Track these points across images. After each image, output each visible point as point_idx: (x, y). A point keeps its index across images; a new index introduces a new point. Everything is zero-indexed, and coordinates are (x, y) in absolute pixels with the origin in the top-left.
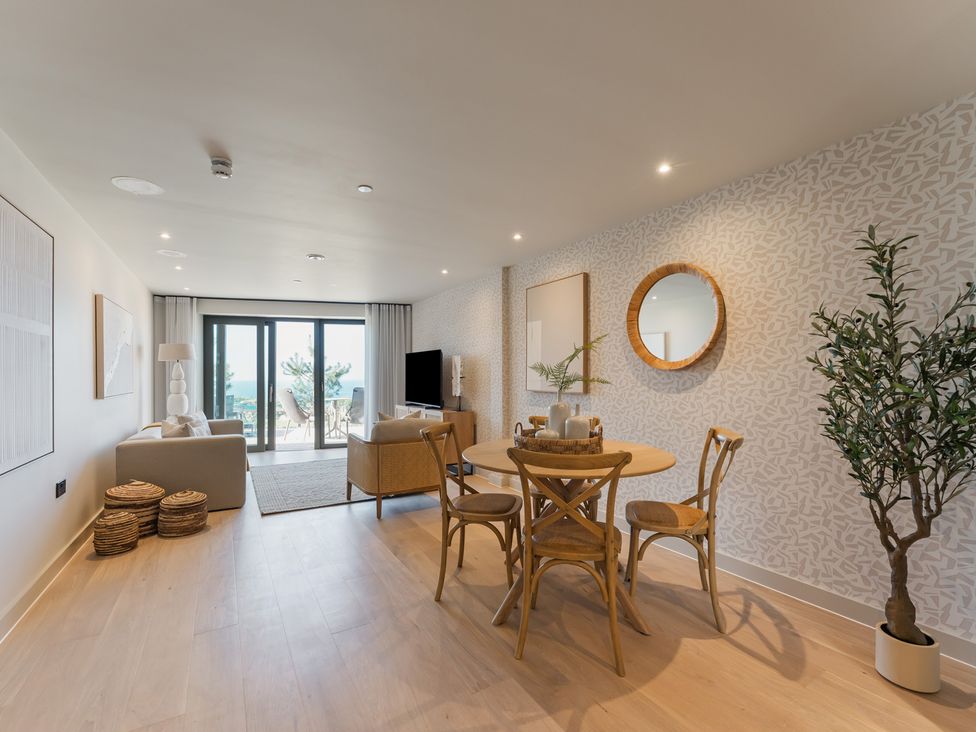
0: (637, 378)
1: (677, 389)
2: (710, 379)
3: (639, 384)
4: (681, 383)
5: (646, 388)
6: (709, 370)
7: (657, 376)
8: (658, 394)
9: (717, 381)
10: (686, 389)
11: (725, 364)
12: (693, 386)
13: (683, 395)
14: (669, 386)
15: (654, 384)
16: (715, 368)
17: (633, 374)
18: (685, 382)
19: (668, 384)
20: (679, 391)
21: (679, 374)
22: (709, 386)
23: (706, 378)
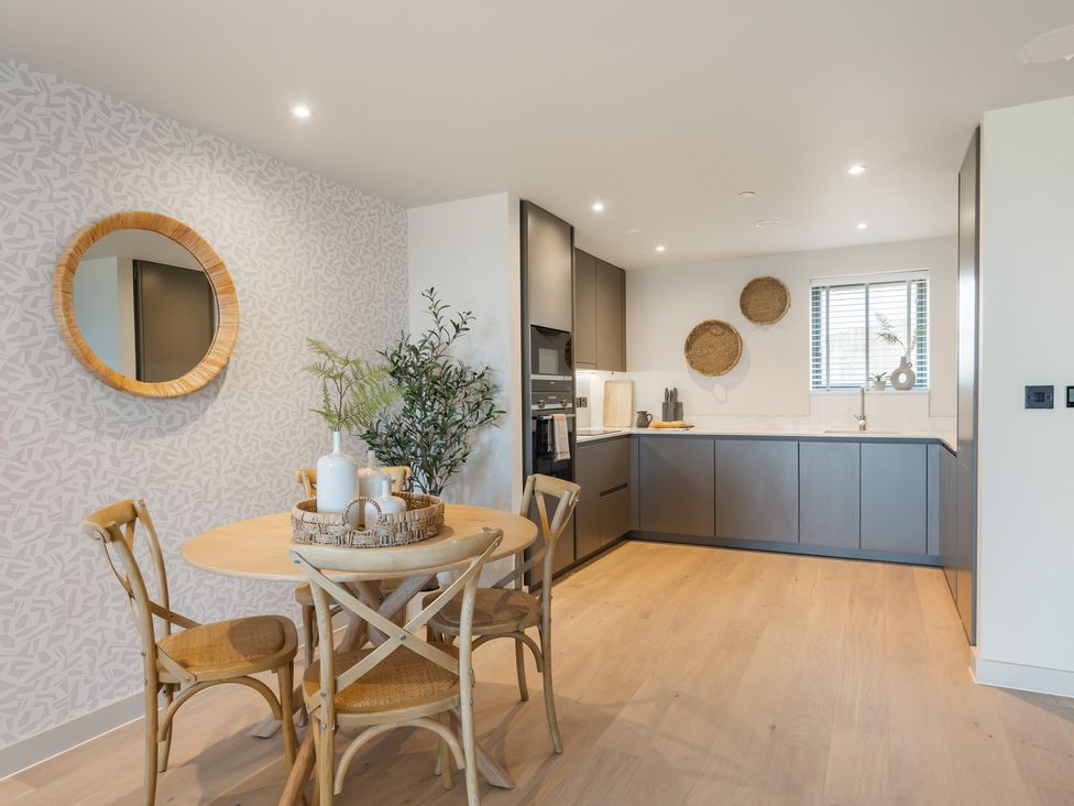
0: (67, 414)
1: (157, 429)
2: (210, 411)
3: (72, 426)
4: (164, 419)
5: (92, 434)
6: (208, 397)
7: (116, 409)
8: (121, 443)
9: (220, 413)
10: (174, 429)
11: (229, 389)
12: (184, 422)
13: (168, 439)
14: (141, 427)
15: (110, 425)
16: (216, 394)
17: (56, 406)
18: (172, 417)
19: (140, 422)
20: (161, 434)
21: (161, 404)
22: (208, 421)
23: (205, 409)
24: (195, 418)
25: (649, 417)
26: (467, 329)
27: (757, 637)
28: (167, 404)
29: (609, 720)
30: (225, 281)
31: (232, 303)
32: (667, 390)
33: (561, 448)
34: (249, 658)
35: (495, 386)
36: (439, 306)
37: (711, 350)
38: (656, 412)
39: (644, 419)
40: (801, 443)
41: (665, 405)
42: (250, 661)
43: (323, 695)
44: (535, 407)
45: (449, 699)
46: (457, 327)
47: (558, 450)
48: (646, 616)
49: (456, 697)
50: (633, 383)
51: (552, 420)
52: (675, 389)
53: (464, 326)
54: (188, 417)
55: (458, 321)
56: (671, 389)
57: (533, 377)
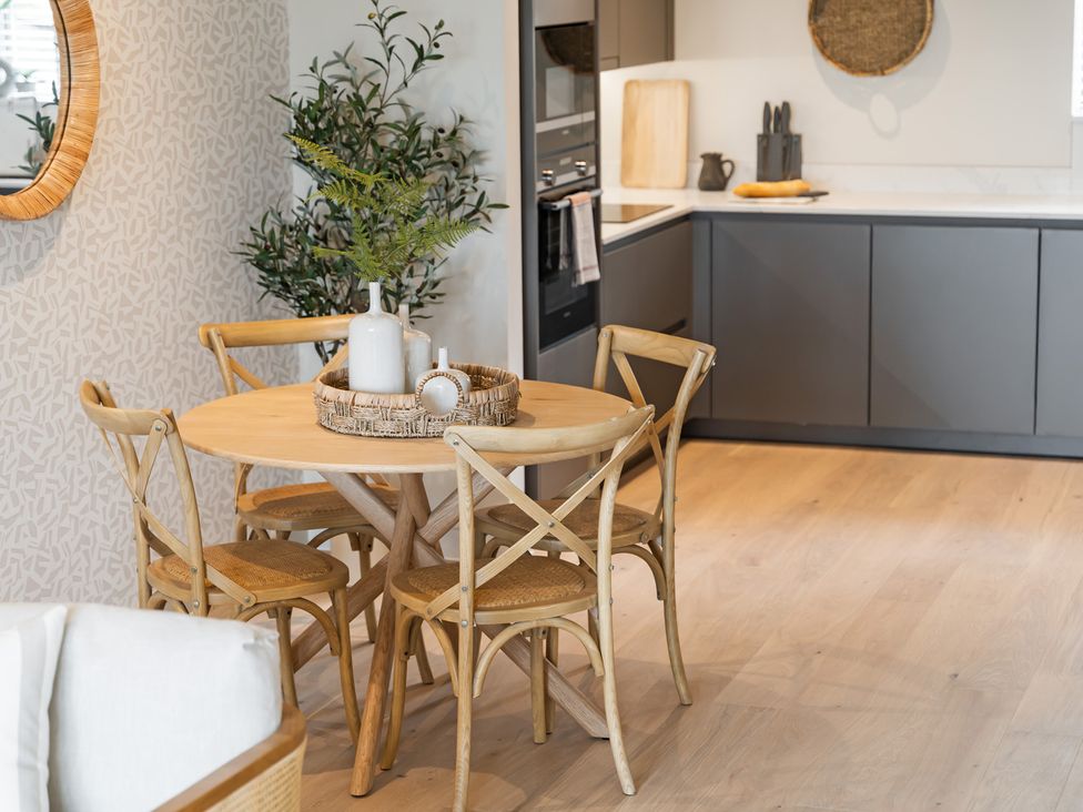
1: (16, 268)
4: (22, 251)
9: (74, 233)
10: (32, 266)
12: (41, 253)
18: (29, 246)
20: (20, 274)
23: (59, 229)
24: (50, 244)
25: (727, 168)
26: (439, 57)
27: (942, 583)
28: (23, 225)
29: (724, 681)
30: (82, 10)
31: (90, 46)
32: (767, 106)
33: (584, 261)
34: (305, 577)
35: (474, 153)
36: (388, 14)
37: (865, 17)
38: (743, 155)
39: (715, 174)
40: (1046, 233)
41: (764, 141)
42: (308, 580)
43: (465, 589)
44: (540, 186)
45: (588, 599)
46: (420, 50)
47: (581, 264)
48: (753, 562)
49: (593, 596)
50: (688, 86)
51: (569, 209)
52: (786, 105)
53: (435, 51)
54: (43, 242)
55: (423, 40)
56: (776, 103)
57: (540, 127)
